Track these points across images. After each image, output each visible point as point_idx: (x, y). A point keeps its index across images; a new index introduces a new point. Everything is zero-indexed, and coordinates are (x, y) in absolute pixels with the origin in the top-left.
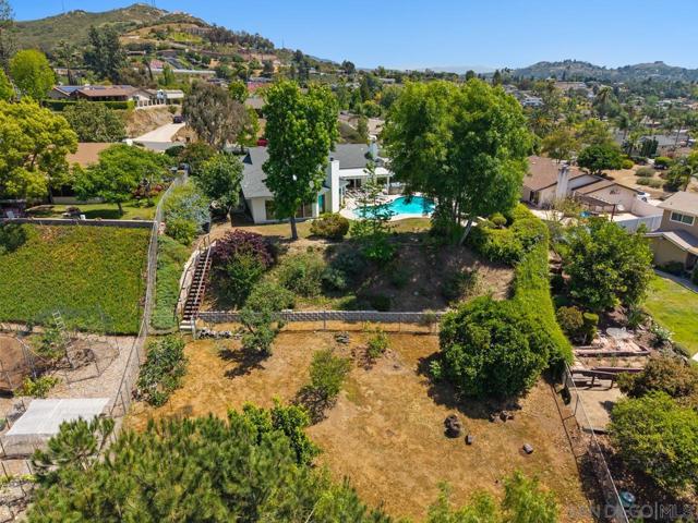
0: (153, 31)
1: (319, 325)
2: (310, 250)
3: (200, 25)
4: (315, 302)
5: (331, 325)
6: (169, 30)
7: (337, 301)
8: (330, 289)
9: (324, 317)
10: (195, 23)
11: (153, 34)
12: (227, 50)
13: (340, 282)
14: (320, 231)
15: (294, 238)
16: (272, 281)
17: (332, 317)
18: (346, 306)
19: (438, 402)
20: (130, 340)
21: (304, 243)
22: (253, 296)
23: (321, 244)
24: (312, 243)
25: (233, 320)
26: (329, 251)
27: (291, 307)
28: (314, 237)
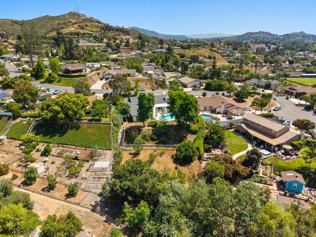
0: (79, 26)
1: (150, 148)
2: (148, 130)
3: (99, 23)
4: (149, 142)
5: (153, 148)
6: (86, 26)
7: (154, 142)
8: (153, 140)
9: (151, 146)
10: (97, 22)
11: (79, 28)
12: (111, 34)
13: (155, 138)
14: (150, 125)
15: (144, 126)
16: (139, 138)
17: (153, 146)
18: (156, 143)
19: (174, 163)
20: (109, 151)
21: (146, 128)
22: (135, 141)
23: (150, 128)
24: (148, 128)
25: (131, 146)
26: (153, 130)
27: (144, 144)
28: (148, 126)
